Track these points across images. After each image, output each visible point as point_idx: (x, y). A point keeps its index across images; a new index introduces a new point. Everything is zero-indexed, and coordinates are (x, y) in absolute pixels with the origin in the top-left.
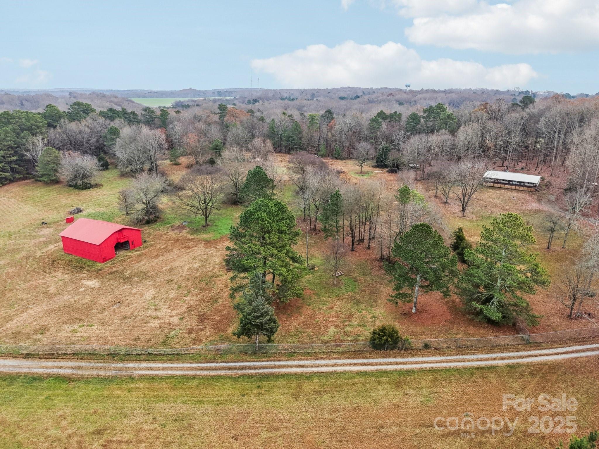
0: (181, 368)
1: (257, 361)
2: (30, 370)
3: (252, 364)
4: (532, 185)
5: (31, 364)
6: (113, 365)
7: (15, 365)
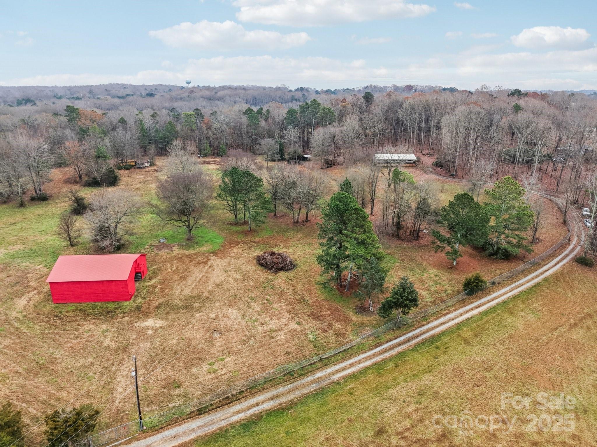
0: (364, 360)
1: (410, 332)
2: (228, 421)
3: (410, 335)
4: (412, 162)
5: (218, 416)
6: (303, 381)
7: (202, 424)
